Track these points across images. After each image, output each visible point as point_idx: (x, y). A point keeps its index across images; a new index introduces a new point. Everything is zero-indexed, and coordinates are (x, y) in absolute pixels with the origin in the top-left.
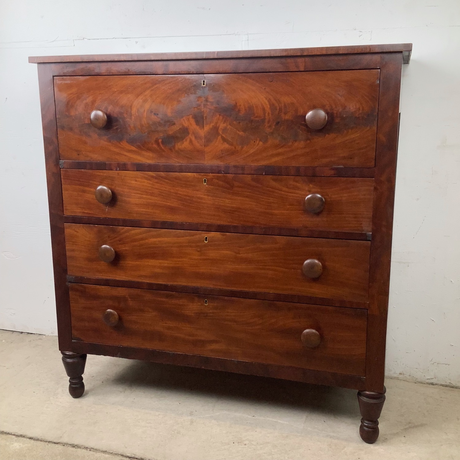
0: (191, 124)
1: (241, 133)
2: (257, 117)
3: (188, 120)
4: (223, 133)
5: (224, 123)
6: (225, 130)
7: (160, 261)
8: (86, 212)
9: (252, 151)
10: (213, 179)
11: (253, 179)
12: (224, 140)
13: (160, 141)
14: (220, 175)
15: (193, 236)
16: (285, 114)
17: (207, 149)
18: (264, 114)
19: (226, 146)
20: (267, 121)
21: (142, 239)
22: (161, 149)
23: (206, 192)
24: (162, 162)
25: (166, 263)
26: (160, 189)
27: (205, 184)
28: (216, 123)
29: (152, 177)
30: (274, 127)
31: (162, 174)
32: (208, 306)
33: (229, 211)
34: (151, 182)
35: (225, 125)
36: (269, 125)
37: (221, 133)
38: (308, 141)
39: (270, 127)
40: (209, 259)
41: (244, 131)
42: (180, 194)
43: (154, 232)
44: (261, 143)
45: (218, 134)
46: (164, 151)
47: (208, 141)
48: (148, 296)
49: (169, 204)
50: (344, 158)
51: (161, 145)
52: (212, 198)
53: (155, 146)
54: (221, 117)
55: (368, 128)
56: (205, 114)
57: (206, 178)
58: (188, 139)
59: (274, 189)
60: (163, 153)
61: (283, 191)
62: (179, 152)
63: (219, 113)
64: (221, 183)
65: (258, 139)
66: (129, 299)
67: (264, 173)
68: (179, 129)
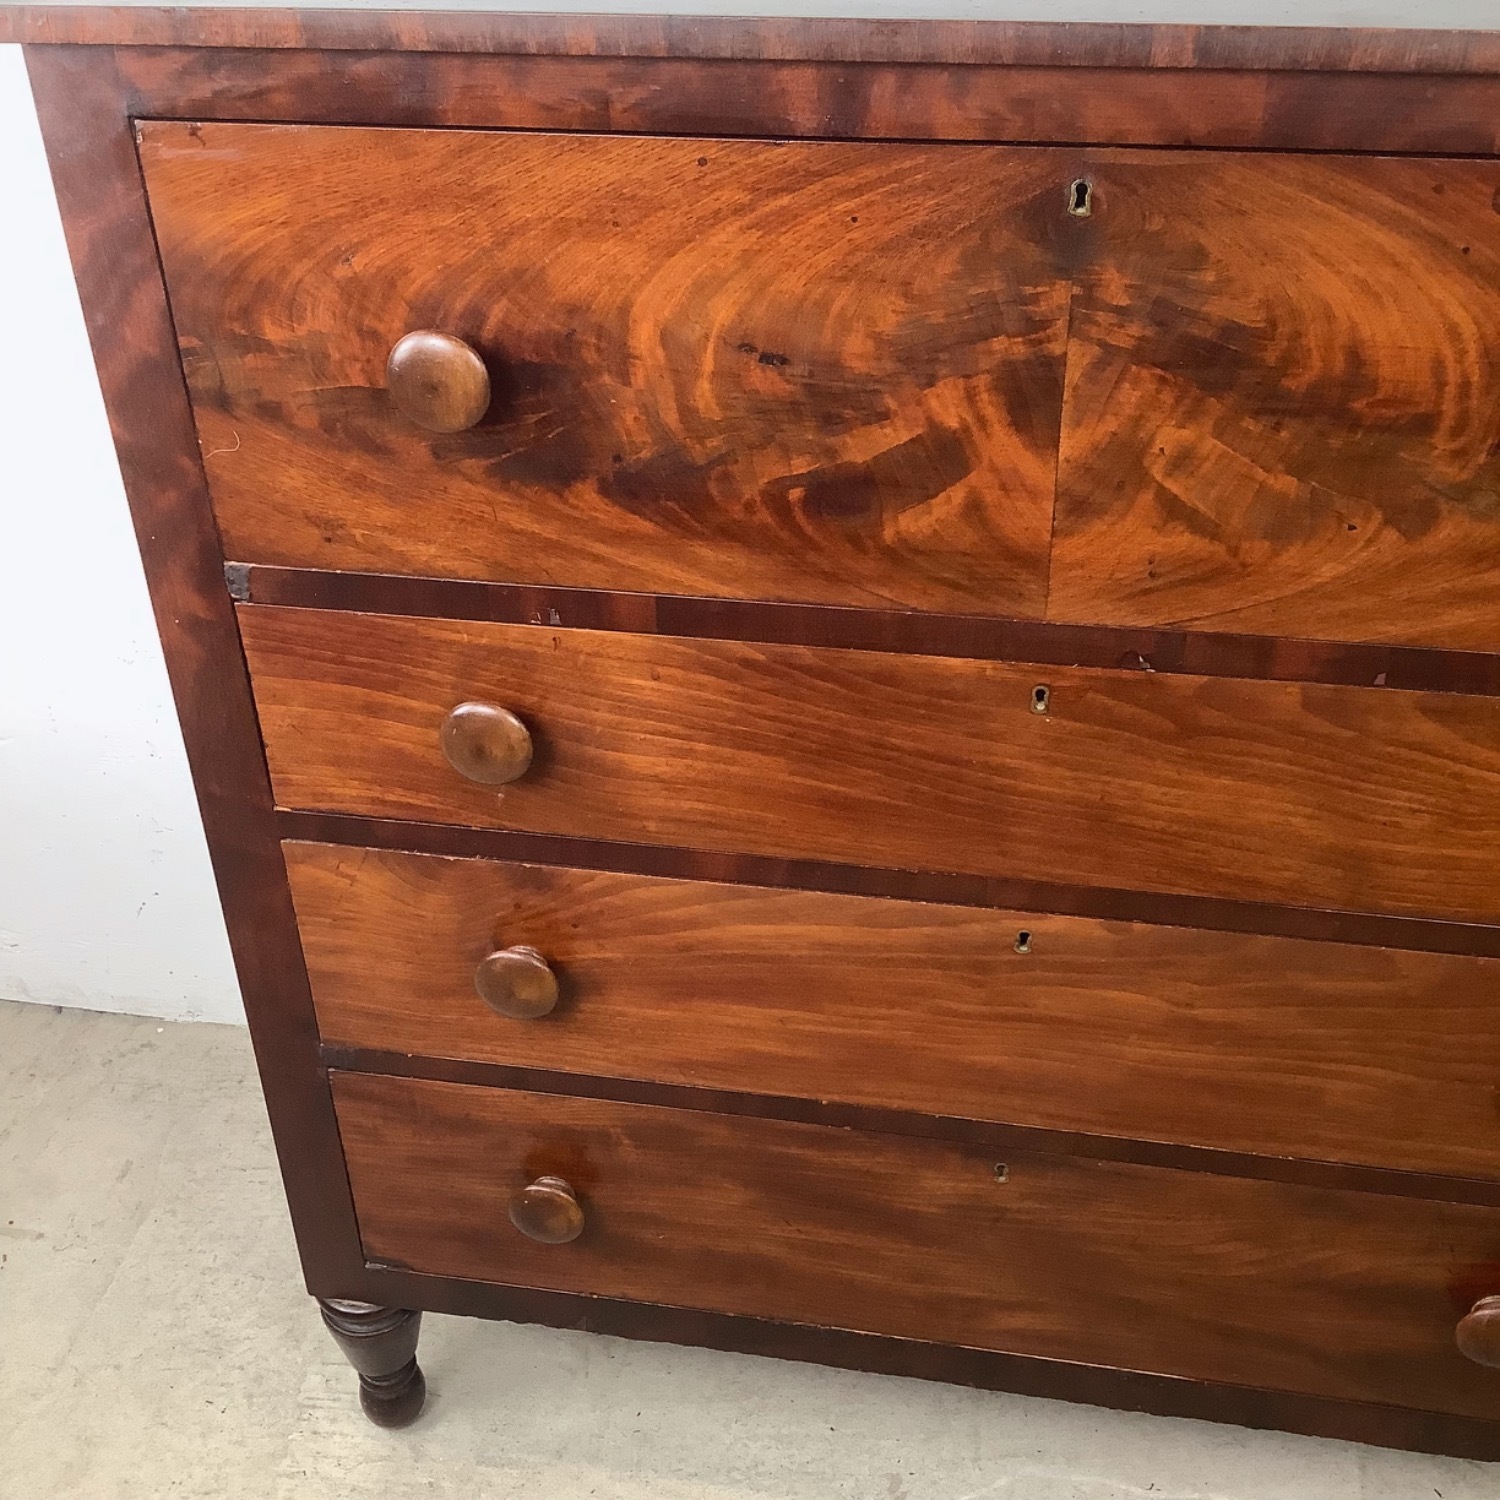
0: (982, 421)
1: (1286, 484)
2: (1386, 403)
3: (971, 397)
4: (1168, 475)
5: (1181, 426)
6: (1183, 460)
7: (777, 1012)
8: (392, 797)
9: (1327, 571)
10: (1086, 691)
11: (1307, 704)
12: (1172, 510)
13: (795, 494)
14: (1126, 674)
15: (954, 924)
17: (1068, 550)
18: (1441, 385)
19: (1182, 541)
20: (1447, 422)
21: (692, 924)
22: (797, 531)
23: (1040, 744)
24: (808, 593)
25: (805, 1020)
27: (1041, 707)
28: (1137, 421)
29: (747, 663)
30: (1482, 458)
31: (804, 653)
32: (1005, 1186)
33: (1155, 835)
34: (739, 688)
35: (1187, 434)
36: (1453, 446)
37: (1157, 472)
39: (1458, 454)
40: (1028, 1019)
41: (1299, 469)
42: (897, 749)
43: (756, 896)
44: (1391, 535)
45: (1143, 479)
46: (818, 549)
47: (1076, 508)
48: (718, 1132)
49: (834, 787)
51: (800, 517)
52: (1068, 774)
53: (765, 516)
54: (1167, 397)
56: (1073, 375)
57: (1048, 683)
58: (957, 494)
59: (1428, 752)
60: (812, 557)
61: (1470, 763)
62: (901, 557)
63: (1159, 371)
64: (1127, 710)
65: (1378, 516)
66: (626, 1142)
67: (1381, 679)
68: (910, 440)
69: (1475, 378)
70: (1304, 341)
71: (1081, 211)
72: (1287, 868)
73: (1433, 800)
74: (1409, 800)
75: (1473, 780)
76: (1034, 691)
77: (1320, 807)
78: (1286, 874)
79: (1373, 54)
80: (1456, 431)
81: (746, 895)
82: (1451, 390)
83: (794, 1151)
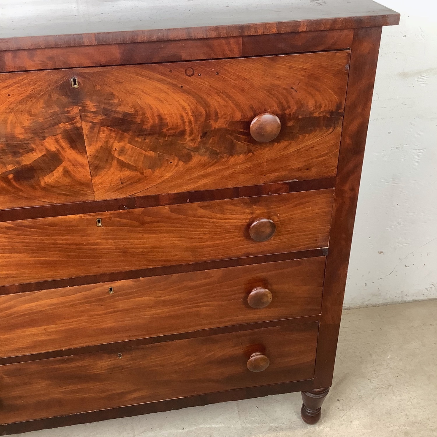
0: (62, 147)
1: (151, 153)
2: (171, 129)
3: (57, 141)
4: (119, 155)
5: (119, 142)
6: (122, 151)
7: (43, 327)
9: (168, 175)
10: (112, 218)
11: (171, 211)
12: (123, 165)
13: (10, 176)
14: (121, 211)
15: (90, 289)
16: (216, 120)
17: (96, 180)
18: (184, 122)
19: (127, 173)
20: (188, 132)
21: (10, 307)
22: (15, 188)
23: (103, 235)
24: (22, 204)
25: (52, 328)
26: (24, 243)
27: (100, 224)
28: (107, 142)
29: (8, 228)
30: (199, 140)
31: (24, 222)
32: (122, 359)
33: (141, 253)
34: (7, 236)
35: (122, 144)
36: (191, 138)
37: (116, 155)
38: (250, 154)
39: (192, 140)
40: (117, 311)
41: (154, 149)
42: (61, 244)
43: (27, 296)
44: (181, 163)
45: (113, 158)
46: (21, 191)
47: (96, 168)
48: (33, 367)
49: (44, 259)
50: (299, 170)
51: (14, 183)
52: (112, 241)
53: (3, 185)
54: (113, 134)
55: (331, 129)
56: (85, 131)
57: (100, 217)
58: (60, 169)
59: (204, 218)
60: (21, 194)
61: (216, 218)
62: (48, 189)
63: (109, 128)
64: (124, 221)
65: (177, 159)
66: (5, 377)
67: (188, 201)
68: (42, 156)
69: (192, 120)
70: (146, 115)
71: (76, 86)
72: (177, 255)
73: (209, 230)
74: (203, 231)
75: (217, 223)
76: (97, 221)
77: (181, 237)
78: (177, 256)
79: (144, 37)
80: (191, 133)
81: (24, 296)
82: (187, 123)
83: (57, 366)
